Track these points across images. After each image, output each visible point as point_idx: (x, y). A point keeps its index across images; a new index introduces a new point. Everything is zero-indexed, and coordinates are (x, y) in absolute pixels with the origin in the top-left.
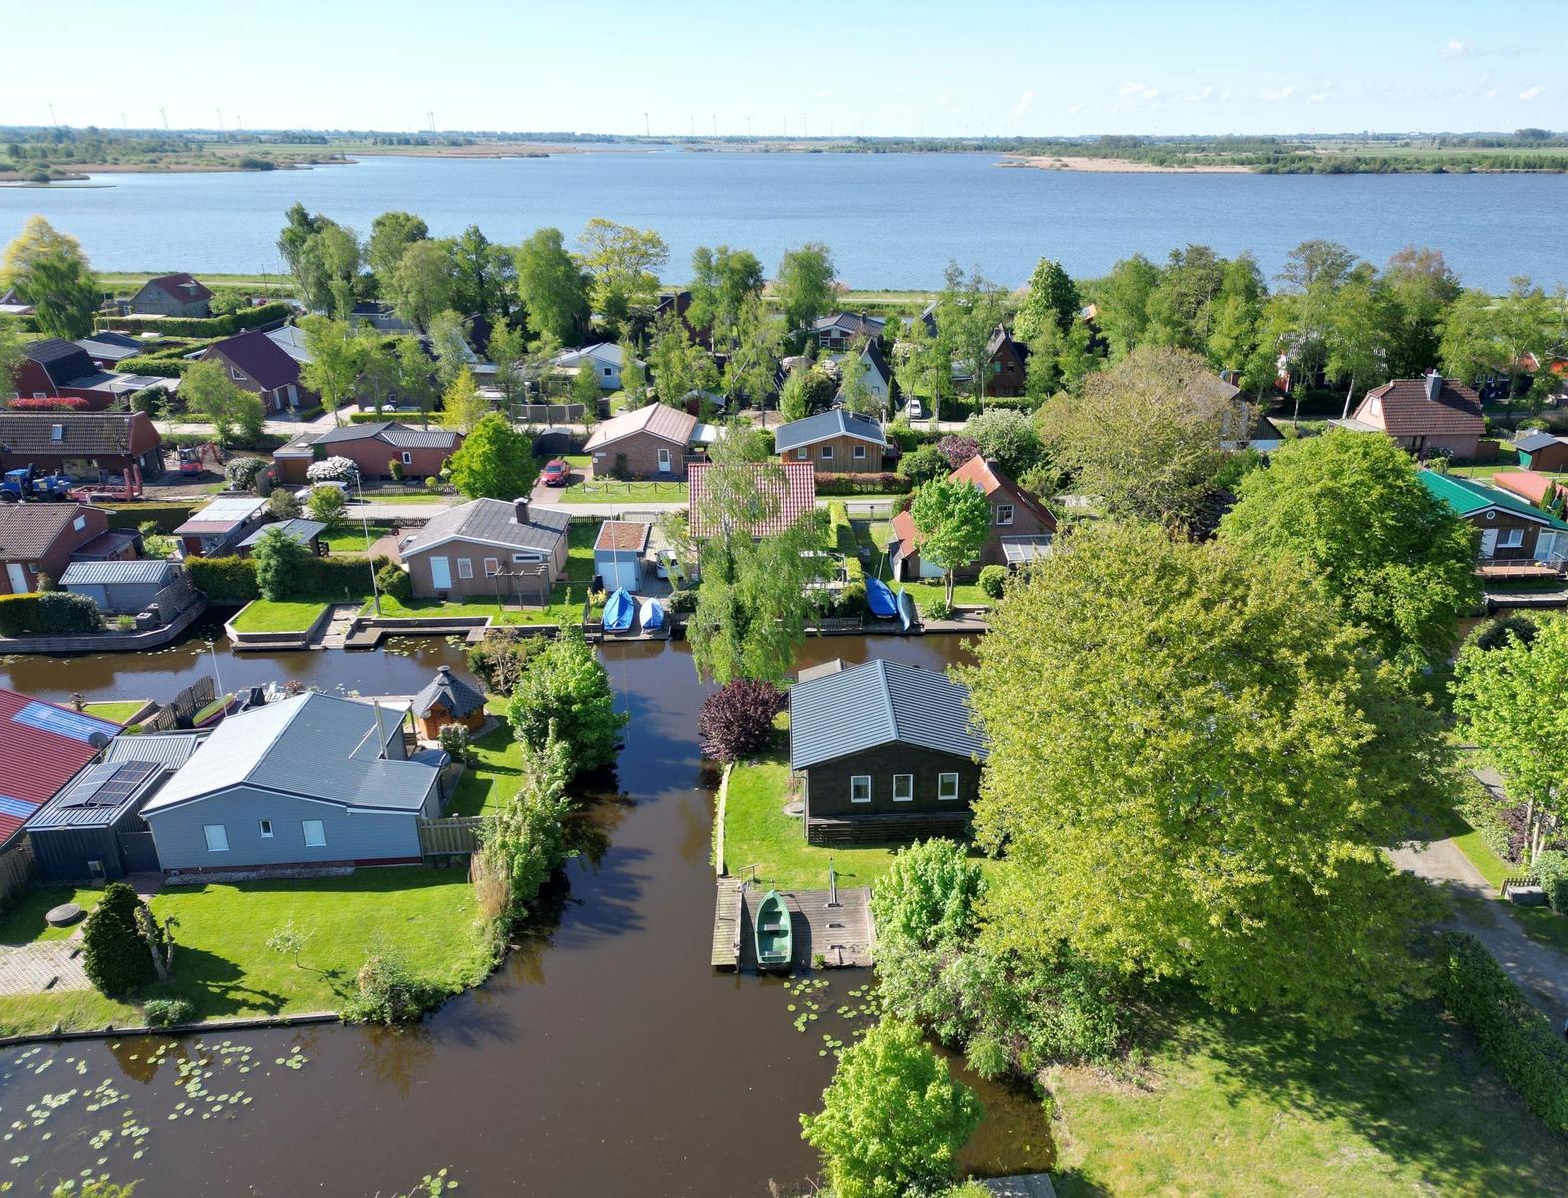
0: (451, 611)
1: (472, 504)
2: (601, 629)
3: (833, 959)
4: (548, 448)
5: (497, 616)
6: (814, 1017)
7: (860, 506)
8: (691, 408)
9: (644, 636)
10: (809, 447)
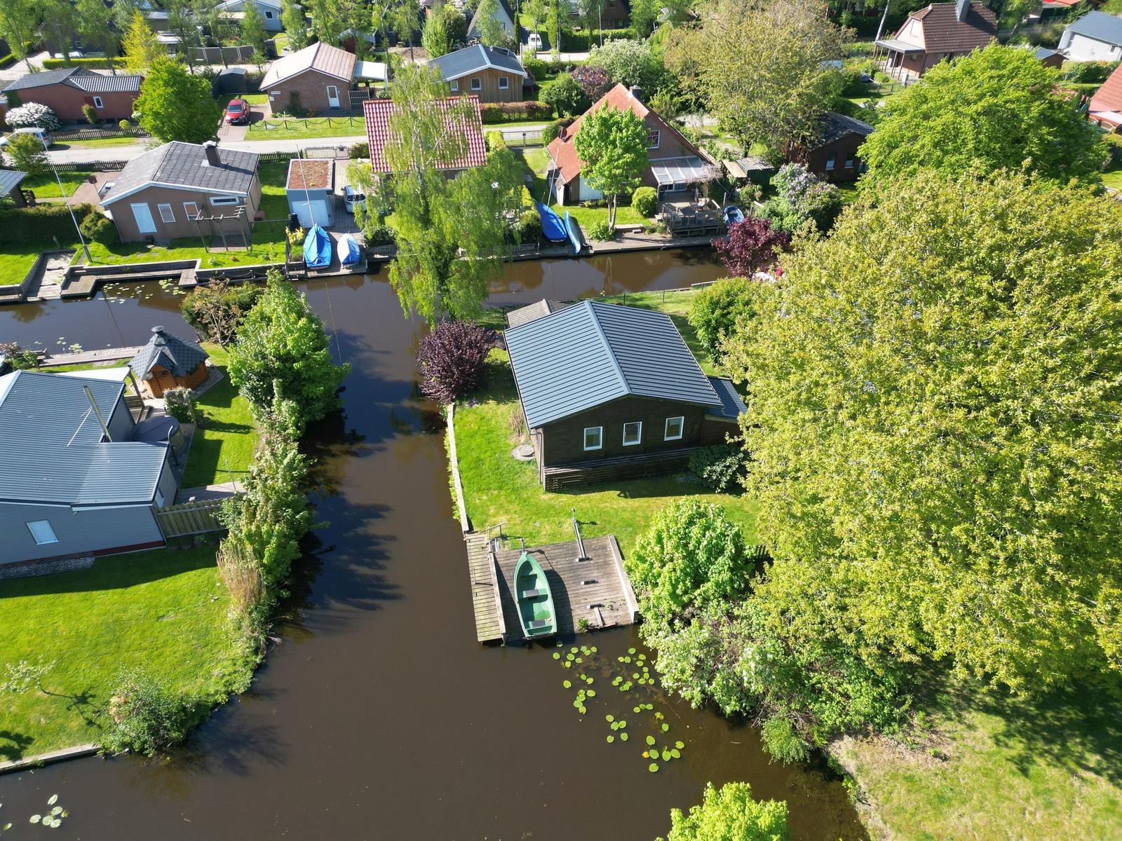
0: (158, 255)
1: (165, 147)
2: (304, 266)
3: (594, 619)
4: (228, 88)
5: (205, 259)
6: (591, 693)
7: (513, 133)
8: (348, 45)
9: (344, 271)
10: (460, 80)
